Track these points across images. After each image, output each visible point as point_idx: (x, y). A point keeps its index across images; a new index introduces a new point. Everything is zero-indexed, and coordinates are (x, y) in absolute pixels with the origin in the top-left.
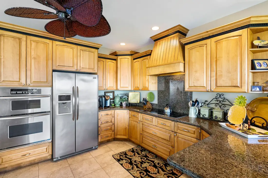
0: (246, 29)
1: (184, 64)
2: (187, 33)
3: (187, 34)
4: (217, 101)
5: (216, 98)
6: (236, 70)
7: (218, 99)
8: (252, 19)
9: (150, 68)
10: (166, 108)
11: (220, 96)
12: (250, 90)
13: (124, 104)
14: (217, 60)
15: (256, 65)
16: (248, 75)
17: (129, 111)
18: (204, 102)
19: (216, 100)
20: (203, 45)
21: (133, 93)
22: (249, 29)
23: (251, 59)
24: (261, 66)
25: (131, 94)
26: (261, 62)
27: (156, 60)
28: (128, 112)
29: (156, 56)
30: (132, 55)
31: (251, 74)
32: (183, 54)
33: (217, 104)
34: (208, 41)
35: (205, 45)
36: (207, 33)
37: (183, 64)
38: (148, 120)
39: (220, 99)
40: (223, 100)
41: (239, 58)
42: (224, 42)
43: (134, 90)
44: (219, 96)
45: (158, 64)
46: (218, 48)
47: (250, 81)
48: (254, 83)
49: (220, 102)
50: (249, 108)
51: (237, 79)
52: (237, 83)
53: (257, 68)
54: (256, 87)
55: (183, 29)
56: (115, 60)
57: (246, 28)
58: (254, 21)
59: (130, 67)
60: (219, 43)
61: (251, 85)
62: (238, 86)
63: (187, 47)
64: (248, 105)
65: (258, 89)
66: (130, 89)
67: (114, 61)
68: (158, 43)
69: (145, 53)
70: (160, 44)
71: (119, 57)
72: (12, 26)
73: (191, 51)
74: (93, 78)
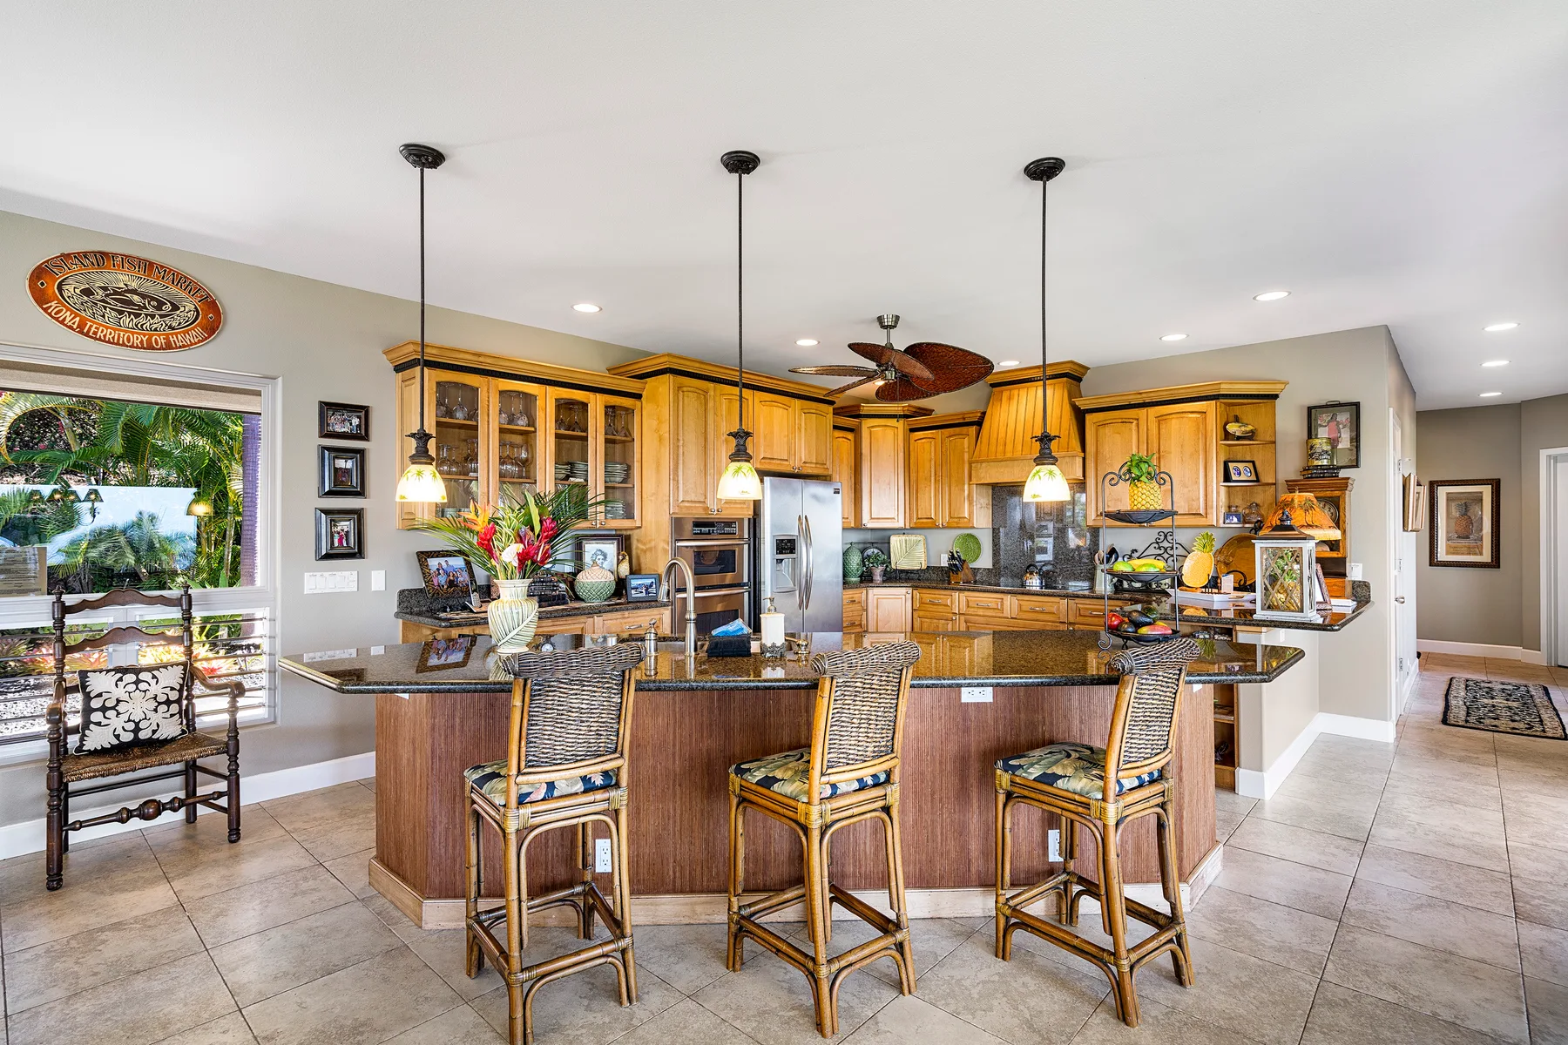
0: (1214, 401)
1: (1084, 459)
2: (1084, 375)
3: (1084, 378)
4: (1159, 548)
5: (1157, 543)
6: (1197, 483)
7: (1161, 545)
8: (1223, 386)
9: (984, 465)
10: (1028, 575)
11: (1166, 536)
12: (1221, 521)
13: (878, 572)
14: (1159, 458)
15: (1232, 471)
16: (1218, 493)
17: (910, 590)
18: (1129, 553)
19: (1157, 546)
20: (1131, 421)
21: (903, 538)
22: (1218, 404)
23: (1222, 459)
24: (1240, 474)
25: (896, 542)
26: (1241, 466)
27: (1001, 441)
28: (910, 595)
29: (1002, 430)
30: (906, 416)
31: (1223, 491)
32: (1079, 434)
33: (1159, 555)
34: (1142, 412)
35: (1135, 422)
36: (1139, 396)
37: (1081, 460)
38: (989, 608)
39: (1165, 544)
40: (1171, 545)
41: (1201, 457)
42: (1174, 421)
43: (912, 528)
44: (1162, 538)
45: (1009, 455)
46: (1162, 431)
47: (1221, 504)
48: (1230, 507)
49: (1166, 550)
50: (1221, 558)
51: (1199, 498)
52: (1199, 508)
53: (1234, 478)
54: (1232, 515)
55: (1076, 367)
56: (851, 430)
57: (1212, 400)
58: (1226, 389)
59: (901, 455)
60: (1163, 422)
61: (1223, 511)
62: (1201, 514)
63: (1088, 417)
64: (1220, 552)
65: (1235, 520)
66: (901, 524)
67: (850, 436)
68: (1005, 394)
69: (961, 416)
70: (1010, 399)
71: (867, 424)
72: (697, 365)
73: (1101, 430)
74: (833, 491)
